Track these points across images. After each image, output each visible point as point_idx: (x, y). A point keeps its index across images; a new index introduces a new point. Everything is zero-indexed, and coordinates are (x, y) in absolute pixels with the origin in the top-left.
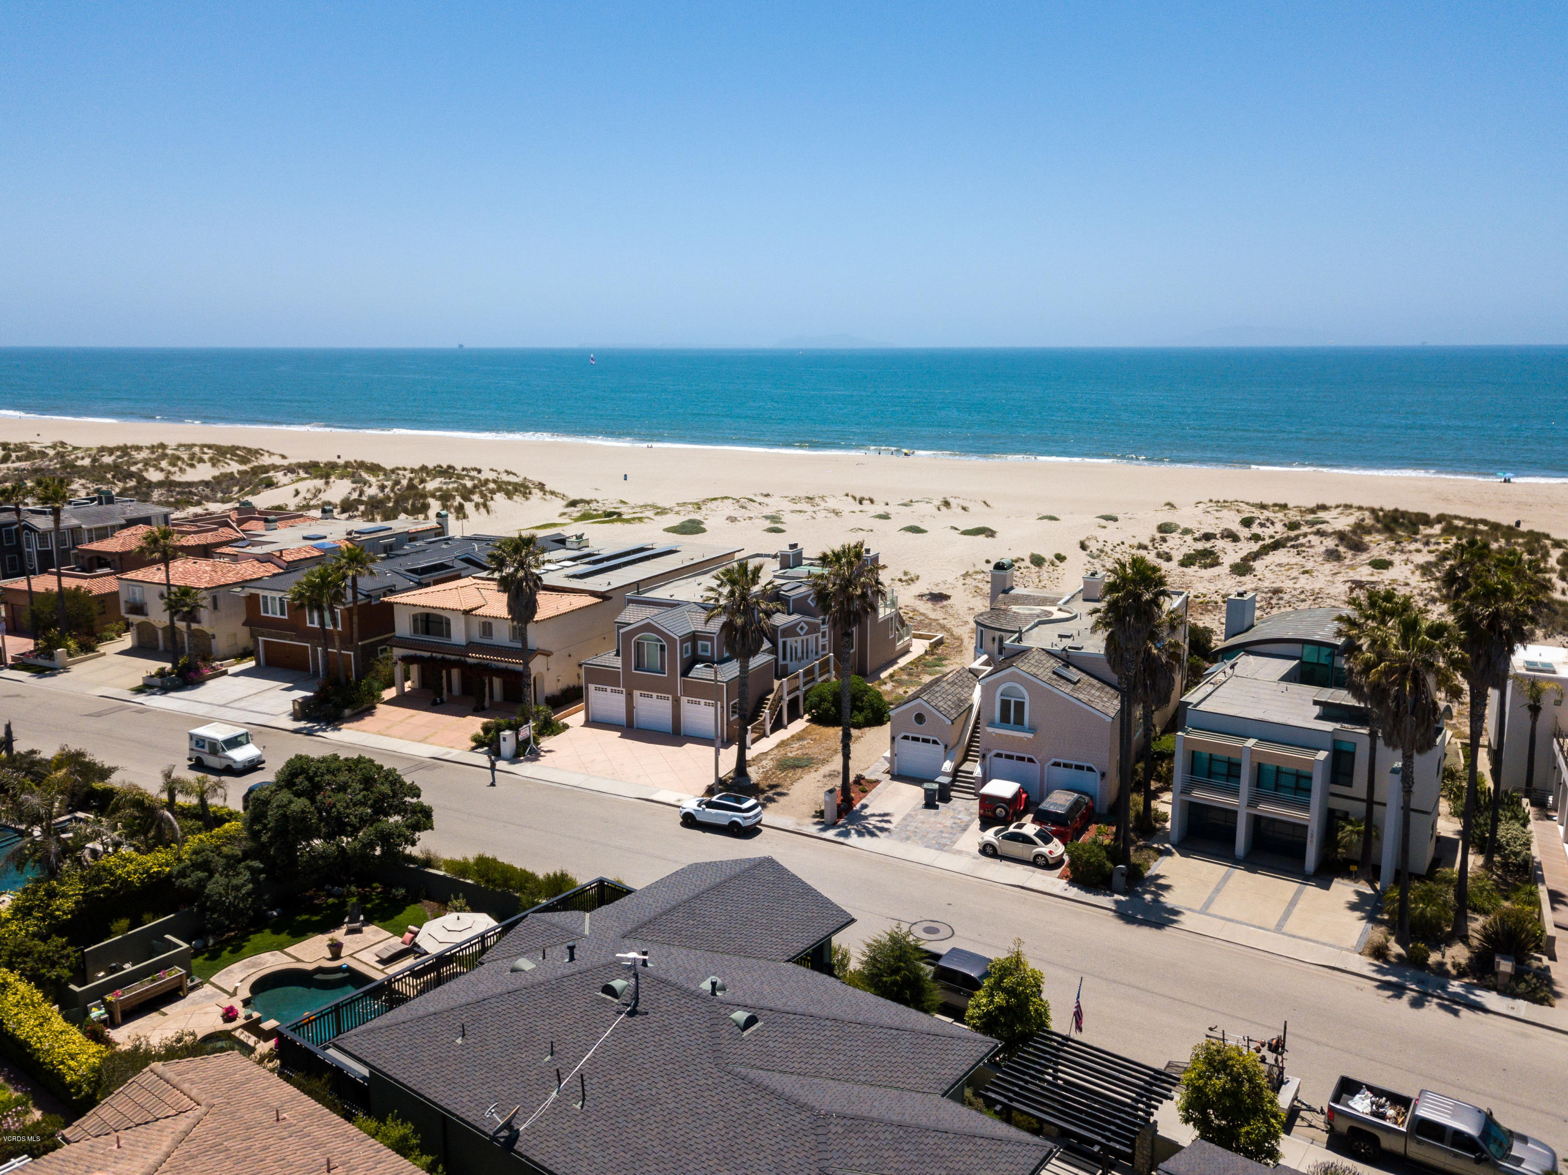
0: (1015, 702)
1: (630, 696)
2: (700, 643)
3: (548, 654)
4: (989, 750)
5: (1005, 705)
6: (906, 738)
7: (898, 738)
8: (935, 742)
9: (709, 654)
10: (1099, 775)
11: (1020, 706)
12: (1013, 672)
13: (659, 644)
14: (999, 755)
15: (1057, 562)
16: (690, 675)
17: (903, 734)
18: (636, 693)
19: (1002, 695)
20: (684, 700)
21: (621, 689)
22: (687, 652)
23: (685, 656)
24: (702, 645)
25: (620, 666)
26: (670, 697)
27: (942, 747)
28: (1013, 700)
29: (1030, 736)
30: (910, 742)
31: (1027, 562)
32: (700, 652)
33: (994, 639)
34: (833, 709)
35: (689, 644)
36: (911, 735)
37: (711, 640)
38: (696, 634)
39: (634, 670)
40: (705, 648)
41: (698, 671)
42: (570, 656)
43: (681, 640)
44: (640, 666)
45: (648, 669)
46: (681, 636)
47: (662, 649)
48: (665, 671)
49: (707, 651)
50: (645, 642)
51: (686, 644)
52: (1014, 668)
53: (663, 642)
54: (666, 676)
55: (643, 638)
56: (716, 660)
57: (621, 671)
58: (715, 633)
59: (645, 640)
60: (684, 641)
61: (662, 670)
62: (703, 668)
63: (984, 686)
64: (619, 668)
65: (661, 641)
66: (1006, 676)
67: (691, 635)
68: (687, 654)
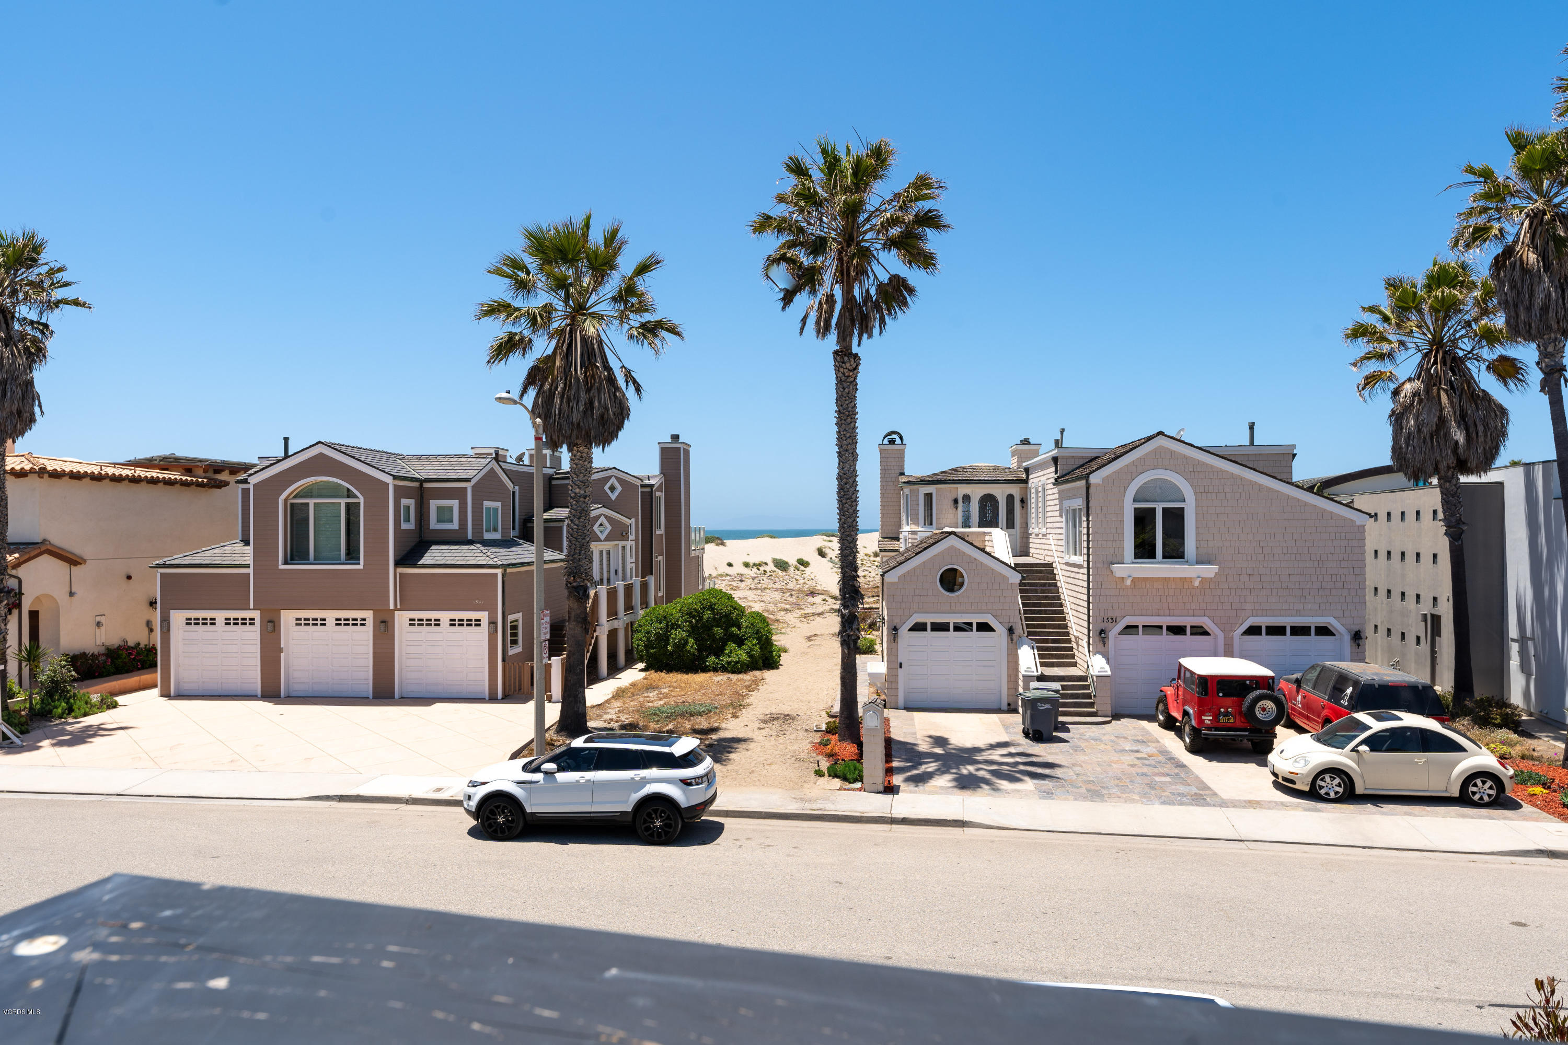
0: (1165, 510)
1: (271, 628)
2: (434, 504)
3: (73, 560)
4: (1114, 620)
5: (1143, 519)
6: (919, 627)
7: (904, 631)
8: (984, 627)
9: (455, 526)
10: (1347, 638)
11: (1175, 518)
12: (1158, 448)
13: (343, 502)
14: (1130, 629)
15: (802, 568)
16: (427, 559)
17: (910, 623)
18: (288, 618)
19: (1134, 501)
20: (402, 618)
21: (247, 614)
22: (408, 520)
23: (404, 526)
24: (440, 509)
25: (251, 563)
26: (368, 615)
27: (1001, 631)
28: (1159, 508)
29: (1210, 571)
30: (929, 635)
31: (771, 567)
32: (434, 525)
33: (956, 501)
34: (691, 641)
35: (411, 502)
36: (929, 619)
37: (460, 494)
38: (426, 485)
39: (282, 567)
40: (446, 517)
41: (436, 554)
42: (129, 578)
43: (395, 487)
44: (297, 553)
45: (318, 560)
46: (395, 478)
47: (352, 510)
48: (358, 559)
49: (451, 521)
50: (312, 502)
51: (404, 502)
52: (1160, 441)
53: (356, 497)
54: (361, 567)
55: (308, 493)
56: (470, 537)
57: (250, 571)
58: (467, 480)
59: (311, 497)
60: (400, 493)
61: (352, 554)
62: (444, 548)
63: (1097, 486)
64: (247, 566)
65: (349, 494)
66: (1143, 459)
67: (416, 484)
68: (410, 526)
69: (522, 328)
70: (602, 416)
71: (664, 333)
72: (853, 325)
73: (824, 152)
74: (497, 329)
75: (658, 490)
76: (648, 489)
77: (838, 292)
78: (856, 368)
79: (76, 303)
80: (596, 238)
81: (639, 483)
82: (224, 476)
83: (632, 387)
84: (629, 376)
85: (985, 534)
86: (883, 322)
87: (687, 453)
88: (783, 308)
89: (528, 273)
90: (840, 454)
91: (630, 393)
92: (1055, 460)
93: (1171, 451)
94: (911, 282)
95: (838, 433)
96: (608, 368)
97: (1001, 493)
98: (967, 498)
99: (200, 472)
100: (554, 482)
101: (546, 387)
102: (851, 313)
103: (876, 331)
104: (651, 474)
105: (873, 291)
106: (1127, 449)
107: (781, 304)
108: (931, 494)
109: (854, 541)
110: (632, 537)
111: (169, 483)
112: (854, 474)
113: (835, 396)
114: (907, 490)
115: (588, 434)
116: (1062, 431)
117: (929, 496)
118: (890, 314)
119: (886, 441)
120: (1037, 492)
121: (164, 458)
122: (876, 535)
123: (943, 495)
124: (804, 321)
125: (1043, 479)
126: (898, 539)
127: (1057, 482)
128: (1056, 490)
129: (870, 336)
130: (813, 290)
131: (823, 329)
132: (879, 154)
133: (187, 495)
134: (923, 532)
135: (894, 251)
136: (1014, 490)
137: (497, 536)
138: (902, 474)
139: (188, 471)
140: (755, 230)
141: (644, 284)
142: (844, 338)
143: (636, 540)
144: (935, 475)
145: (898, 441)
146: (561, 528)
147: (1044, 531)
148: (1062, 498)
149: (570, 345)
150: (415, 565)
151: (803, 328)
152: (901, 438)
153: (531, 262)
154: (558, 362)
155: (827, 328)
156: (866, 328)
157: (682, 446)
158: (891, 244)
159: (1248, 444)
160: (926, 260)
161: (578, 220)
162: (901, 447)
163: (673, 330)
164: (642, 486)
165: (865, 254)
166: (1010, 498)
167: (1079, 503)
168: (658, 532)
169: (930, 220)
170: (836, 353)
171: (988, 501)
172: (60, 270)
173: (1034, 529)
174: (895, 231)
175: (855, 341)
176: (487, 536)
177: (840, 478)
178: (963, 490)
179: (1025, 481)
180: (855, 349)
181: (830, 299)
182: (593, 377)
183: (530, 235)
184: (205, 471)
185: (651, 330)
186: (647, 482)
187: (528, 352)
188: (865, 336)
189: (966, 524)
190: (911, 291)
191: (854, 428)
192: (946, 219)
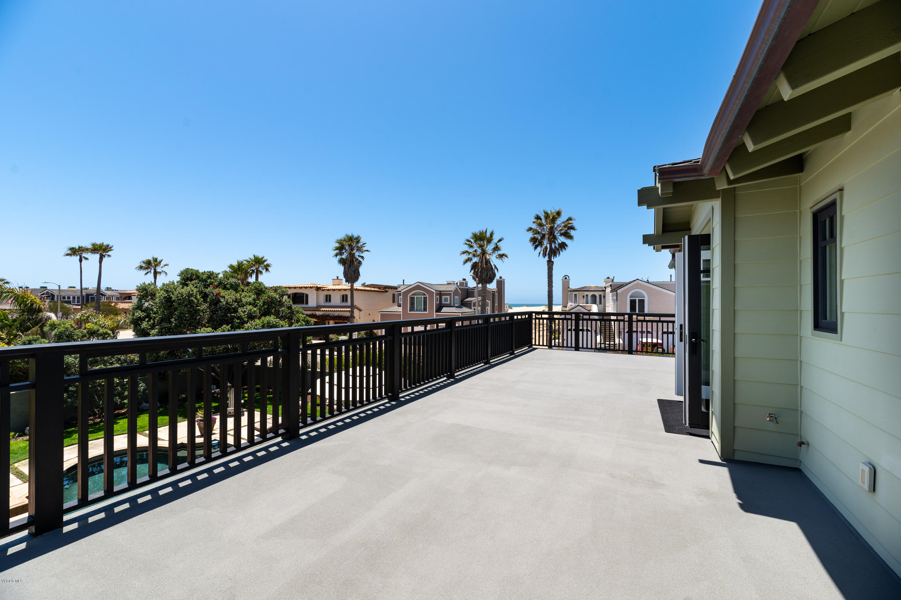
0: (639, 300)
2: (443, 297)
3: (360, 310)
5: (633, 303)
9: (448, 302)
11: (642, 302)
12: (637, 283)
13: (423, 296)
16: (442, 311)
19: (630, 297)
22: (438, 301)
24: (445, 298)
28: (637, 299)
32: (443, 302)
33: (584, 296)
37: (450, 295)
38: (441, 292)
39: (409, 312)
40: (446, 300)
41: (444, 309)
42: (369, 315)
43: (436, 293)
44: (412, 309)
45: (417, 310)
46: (436, 291)
47: (425, 299)
48: (427, 310)
49: (447, 301)
50: (415, 296)
51: (437, 296)
52: (638, 281)
53: (426, 295)
54: (427, 312)
55: (414, 294)
56: (452, 305)
57: (401, 313)
58: (452, 291)
59: (415, 295)
60: (437, 294)
61: (425, 310)
62: (446, 308)
63: (619, 293)
64: (401, 312)
65: (424, 294)
66: (633, 286)
67: (439, 292)
68: (438, 303)
69: (471, 256)
70: (490, 277)
71: (504, 257)
72: (552, 254)
73: (545, 213)
74: (465, 257)
75: (496, 292)
76: (493, 292)
77: (548, 246)
78: (553, 265)
79: (367, 251)
80: (488, 235)
81: (491, 291)
82: (387, 290)
83: (496, 270)
84: (495, 267)
85: (591, 306)
86: (559, 253)
87: (504, 282)
88: (535, 250)
89: (472, 243)
90: (548, 286)
91: (496, 271)
92: (611, 285)
93: (641, 284)
94: (567, 243)
95: (548, 281)
96: (491, 265)
97: (597, 294)
98: (587, 295)
99: (382, 288)
100: (468, 291)
101: (476, 270)
102: (551, 251)
103: (558, 256)
104: (494, 288)
105: (557, 246)
106: (630, 283)
107: (534, 249)
108: (576, 294)
109: (552, 307)
110: (489, 306)
111: (374, 291)
112: (552, 291)
113: (547, 271)
114: (569, 293)
115: (486, 281)
116: (614, 277)
117: (576, 295)
118: (561, 250)
119: (564, 278)
120: (607, 294)
121: (371, 285)
122: (561, 306)
123: (580, 295)
124: (540, 253)
125: (608, 290)
126: (567, 307)
127: (611, 292)
128: (611, 294)
129: (556, 257)
130: (541, 247)
131: (544, 255)
132: (559, 214)
133: (380, 294)
134: (574, 305)
135: (562, 236)
136: (602, 293)
137: (457, 305)
138: (569, 288)
139: (379, 288)
140: (527, 231)
141: (500, 244)
142: (550, 257)
143: (490, 307)
144: (578, 289)
145: (568, 278)
146: (471, 303)
147: (609, 305)
148: (612, 296)
149: (482, 260)
150: (440, 312)
151: (539, 255)
152: (569, 277)
153: (472, 241)
154: (480, 264)
155: (546, 255)
156: (555, 255)
157: (503, 280)
158: (562, 234)
159: (670, 281)
160: (570, 237)
161: (484, 231)
162: (568, 280)
163: (506, 256)
164: (492, 291)
165: (555, 238)
166: (600, 296)
167: (615, 298)
168: (496, 305)
169: (573, 228)
170: (548, 261)
171: (594, 297)
172: (365, 244)
173: (607, 305)
174: (563, 231)
175: (552, 258)
176: (456, 305)
177: (548, 292)
178: (586, 293)
179: (605, 291)
180: (552, 260)
181: (546, 248)
182: (488, 267)
183: (473, 234)
184: (383, 288)
185: (501, 256)
186: (493, 290)
187: (471, 261)
188: (555, 257)
189: (587, 303)
190: (567, 246)
191: (552, 279)
192: (576, 228)
